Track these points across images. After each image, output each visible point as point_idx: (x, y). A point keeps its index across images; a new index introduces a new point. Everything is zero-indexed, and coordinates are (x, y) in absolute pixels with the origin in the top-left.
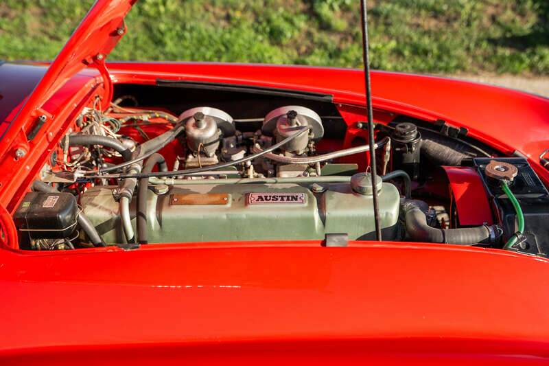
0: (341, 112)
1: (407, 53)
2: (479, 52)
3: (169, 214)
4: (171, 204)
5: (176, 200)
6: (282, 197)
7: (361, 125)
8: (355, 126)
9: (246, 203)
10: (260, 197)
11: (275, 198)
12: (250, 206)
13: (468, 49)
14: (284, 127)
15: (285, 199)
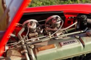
0: (65, 15)
1: (45, 4)
2: (58, 2)
3: (39, 54)
4: (38, 51)
5: (39, 49)
6: (70, 42)
7: (70, 18)
8: (69, 18)
9: (61, 46)
10: (64, 43)
11: (69, 43)
12: (63, 47)
13: (56, 2)
14: (55, 21)
15: (71, 42)
